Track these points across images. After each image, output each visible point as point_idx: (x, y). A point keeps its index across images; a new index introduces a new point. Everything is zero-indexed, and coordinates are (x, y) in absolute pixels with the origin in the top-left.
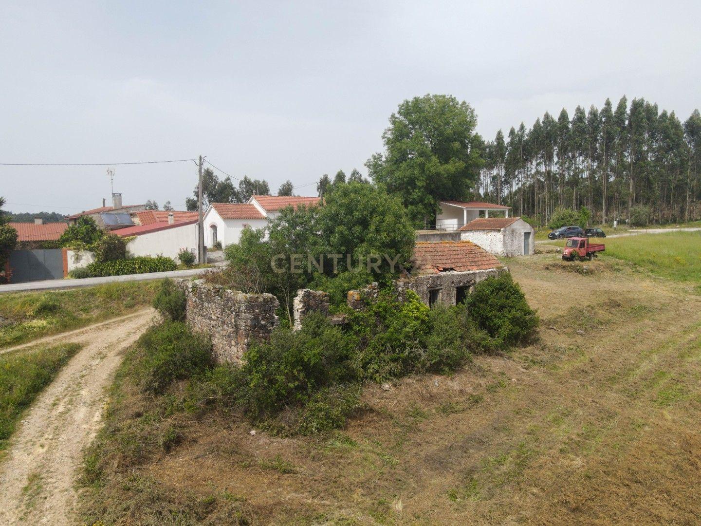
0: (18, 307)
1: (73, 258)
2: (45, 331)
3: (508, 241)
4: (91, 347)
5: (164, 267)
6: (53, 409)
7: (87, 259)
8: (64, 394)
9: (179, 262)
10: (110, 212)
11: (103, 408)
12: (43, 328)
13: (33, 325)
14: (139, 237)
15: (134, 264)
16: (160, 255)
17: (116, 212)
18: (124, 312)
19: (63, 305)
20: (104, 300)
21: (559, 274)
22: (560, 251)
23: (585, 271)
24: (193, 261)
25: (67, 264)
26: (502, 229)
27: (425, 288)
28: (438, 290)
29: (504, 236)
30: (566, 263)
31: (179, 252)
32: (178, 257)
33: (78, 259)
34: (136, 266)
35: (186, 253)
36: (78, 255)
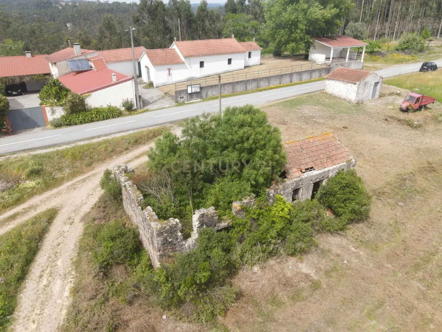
0: (15, 171)
1: (50, 112)
2: (35, 191)
3: (361, 91)
4: (63, 211)
5: (113, 114)
6: (40, 281)
7: (60, 113)
8: (47, 265)
9: (123, 109)
10: (74, 59)
11: (71, 282)
12: (34, 188)
13: (27, 186)
14: (93, 94)
15: (92, 114)
16: (109, 105)
17: (78, 58)
18: (85, 170)
19: (44, 167)
20: (72, 161)
21: (394, 128)
22: (399, 94)
23: (415, 125)
24: (132, 108)
25: (47, 117)
26: (358, 83)
27: (290, 189)
28: (300, 188)
29: (358, 88)
30: (403, 116)
31: (122, 102)
32: (122, 105)
33: (53, 112)
34: (94, 116)
35: (127, 102)
36: (53, 110)
